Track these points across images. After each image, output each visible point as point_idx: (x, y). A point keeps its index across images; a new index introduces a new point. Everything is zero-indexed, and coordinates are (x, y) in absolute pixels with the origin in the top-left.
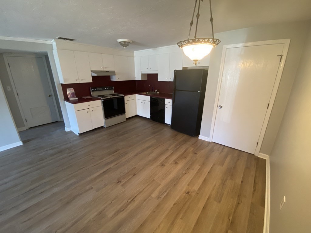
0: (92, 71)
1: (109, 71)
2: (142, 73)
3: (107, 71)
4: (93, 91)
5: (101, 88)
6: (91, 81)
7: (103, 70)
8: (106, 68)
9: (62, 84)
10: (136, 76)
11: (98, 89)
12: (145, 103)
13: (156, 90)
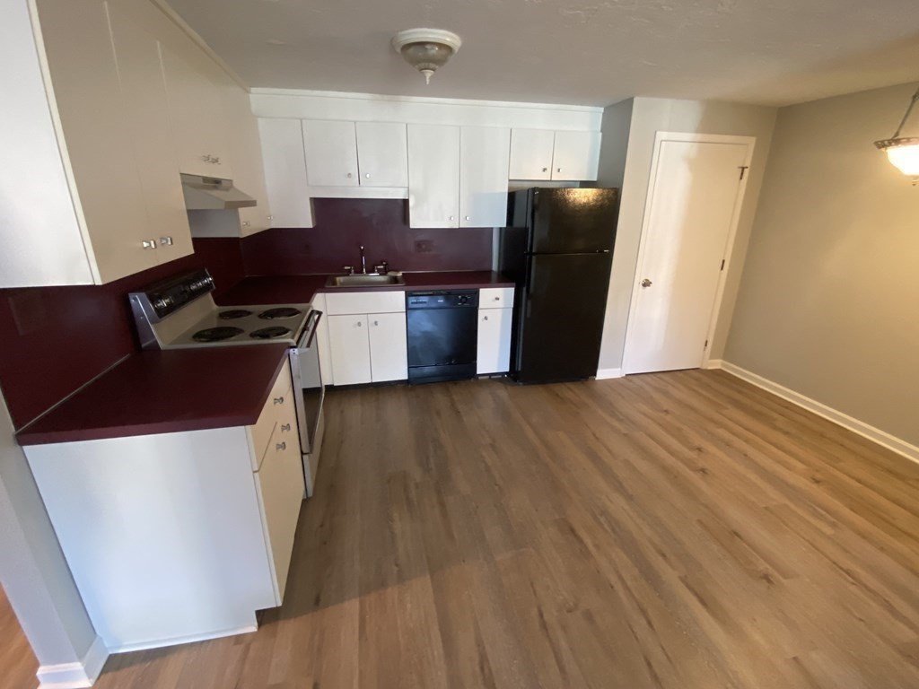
4: (159, 313)
5: (182, 288)
7: (209, 174)
10: (273, 209)
12: (376, 323)
13: (382, 267)
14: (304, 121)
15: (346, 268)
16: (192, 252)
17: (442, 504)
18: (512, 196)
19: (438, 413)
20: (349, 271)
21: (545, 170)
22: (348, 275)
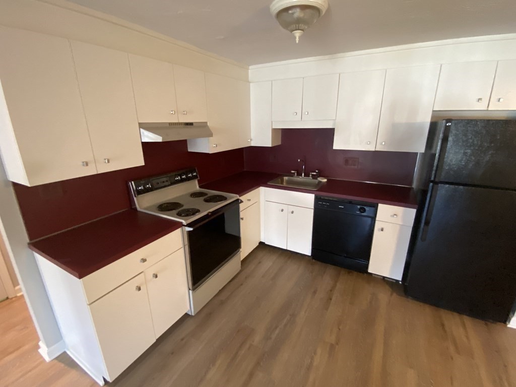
0: (142, 126)
1: (191, 124)
2: (273, 127)
3: (187, 124)
4: (139, 193)
5: (165, 179)
6: (139, 161)
7: (177, 121)
8: (185, 113)
9: (15, 185)
10: (253, 135)
11: (154, 182)
12: (292, 212)
13: (315, 173)
14: (273, 82)
15: (292, 172)
16: (144, 164)
17: (251, 375)
18: (433, 126)
19: (315, 292)
20: (294, 173)
21: (480, 99)
22: (292, 176)
